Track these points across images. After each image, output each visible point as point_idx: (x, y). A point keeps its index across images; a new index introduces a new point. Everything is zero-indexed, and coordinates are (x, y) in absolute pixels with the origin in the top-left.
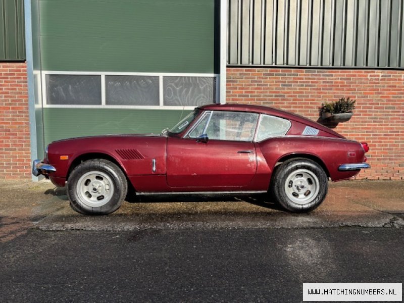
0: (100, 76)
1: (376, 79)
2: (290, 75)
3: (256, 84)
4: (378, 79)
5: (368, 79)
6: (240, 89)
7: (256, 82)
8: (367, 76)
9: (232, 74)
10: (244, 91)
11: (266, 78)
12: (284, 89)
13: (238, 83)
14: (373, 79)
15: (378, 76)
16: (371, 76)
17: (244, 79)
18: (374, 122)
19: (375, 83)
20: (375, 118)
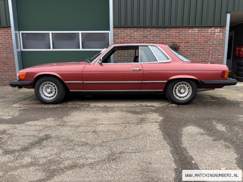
0: (49, 33)
1: (194, 33)
2: (148, 31)
3: (129, 36)
4: (195, 33)
5: (189, 33)
6: (121, 39)
7: (129, 35)
8: (189, 31)
9: (116, 31)
10: (123, 40)
11: (135, 33)
12: (144, 39)
13: (119, 36)
14: (192, 33)
15: (195, 31)
16: (191, 31)
17: (122, 34)
18: (193, 56)
19: (193, 35)
20: (193, 54)
